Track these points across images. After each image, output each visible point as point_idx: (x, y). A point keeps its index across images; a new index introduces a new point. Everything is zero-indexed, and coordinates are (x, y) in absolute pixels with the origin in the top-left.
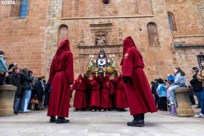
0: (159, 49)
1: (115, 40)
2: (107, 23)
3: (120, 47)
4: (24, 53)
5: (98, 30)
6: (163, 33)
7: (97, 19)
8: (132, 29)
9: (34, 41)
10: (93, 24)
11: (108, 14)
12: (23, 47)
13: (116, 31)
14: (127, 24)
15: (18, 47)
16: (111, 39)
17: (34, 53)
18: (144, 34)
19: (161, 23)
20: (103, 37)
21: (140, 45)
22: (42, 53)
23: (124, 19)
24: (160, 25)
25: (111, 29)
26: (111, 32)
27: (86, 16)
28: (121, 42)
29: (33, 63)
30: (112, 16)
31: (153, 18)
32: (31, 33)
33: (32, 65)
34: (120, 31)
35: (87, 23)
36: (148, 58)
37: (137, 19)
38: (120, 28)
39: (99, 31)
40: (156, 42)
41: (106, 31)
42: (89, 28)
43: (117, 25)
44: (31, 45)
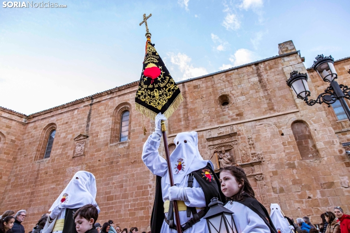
0: (320, 162)
1: (245, 156)
2: (230, 133)
3: (255, 166)
4: (128, 188)
5: (218, 144)
6: (321, 134)
7: (216, 130)
8: (268, 136)
9: (138, 171)
10: (210, 137)
11: (230, 119)
12: (126, 181)
13: (245, 142)
14: (259, 130)
15: (120, 182)
16: (239, 155)
17: (140, 188)
18: (290, 140)
19: (314, 119)
20: (227, 154)
21: (286, 158)
22: (149, 187)
23: (253, 122)
24: (312, 122)
25: (236, 141)
26: (237, 144)
27: (199, 128)
28: (255, 158)
29: (139, 201)
30: (235, 121)
31: (298, 113)
32: (135, 161)
33: (138, 204)
34: (251, 142)
35: (202, 136)
36: (304, 179)
37: (274, 120)
38: (250, 137)
39: (220, 146)
40: (312, 149)
41: (230, 144)
42: (206, 144)
43: (244, 134)
44: (135, 176)
